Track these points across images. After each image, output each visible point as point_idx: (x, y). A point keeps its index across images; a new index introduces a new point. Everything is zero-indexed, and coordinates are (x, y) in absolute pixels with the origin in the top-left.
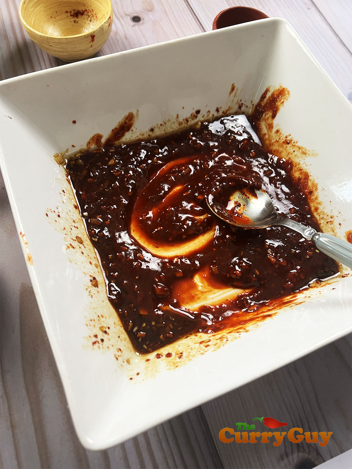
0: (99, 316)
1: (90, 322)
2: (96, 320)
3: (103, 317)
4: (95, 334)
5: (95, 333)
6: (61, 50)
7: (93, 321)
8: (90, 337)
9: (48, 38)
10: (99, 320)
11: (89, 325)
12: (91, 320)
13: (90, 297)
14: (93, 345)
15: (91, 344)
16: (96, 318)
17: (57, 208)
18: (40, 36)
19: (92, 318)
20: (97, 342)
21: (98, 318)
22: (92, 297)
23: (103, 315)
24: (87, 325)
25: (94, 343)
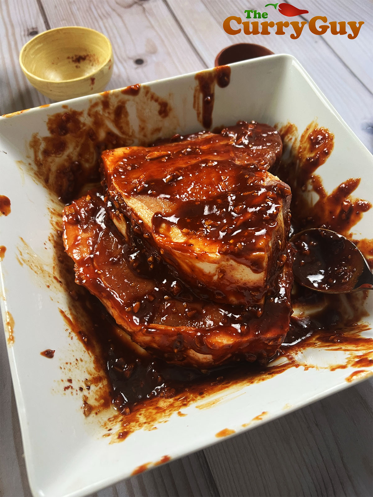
0: (77, 360)
1: (65, 365)
2: (74, 364)
3: (82, 360)
4: (69, 379)
5: (70, 377)
6: (61, 94)
7: (69, 364)
8: (62, 381)
9: (47, 83)
10: (76, 364)
11: (63, 369)
12: (67, 363)
13: (70, 338)
14: (65, 390)
15: (62, 388)
16: (73, 360)
17: (45, 244)
18: (41, 82)
19: (69, 361)
20: (70, 387)
21: (76, 362)
22: (72, 339)
23: (83, 359)
24: (61, 368)
25: (66, 388)
